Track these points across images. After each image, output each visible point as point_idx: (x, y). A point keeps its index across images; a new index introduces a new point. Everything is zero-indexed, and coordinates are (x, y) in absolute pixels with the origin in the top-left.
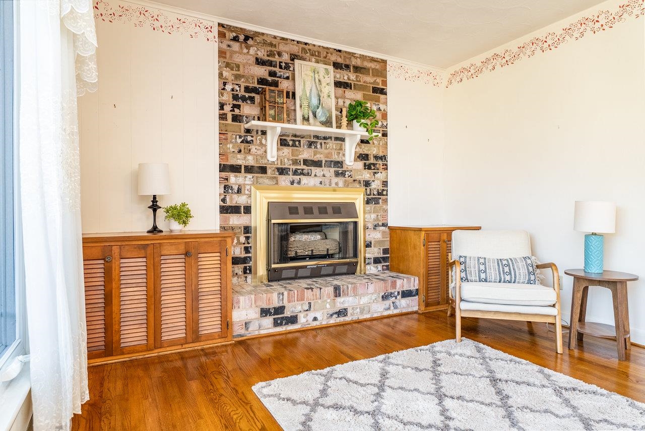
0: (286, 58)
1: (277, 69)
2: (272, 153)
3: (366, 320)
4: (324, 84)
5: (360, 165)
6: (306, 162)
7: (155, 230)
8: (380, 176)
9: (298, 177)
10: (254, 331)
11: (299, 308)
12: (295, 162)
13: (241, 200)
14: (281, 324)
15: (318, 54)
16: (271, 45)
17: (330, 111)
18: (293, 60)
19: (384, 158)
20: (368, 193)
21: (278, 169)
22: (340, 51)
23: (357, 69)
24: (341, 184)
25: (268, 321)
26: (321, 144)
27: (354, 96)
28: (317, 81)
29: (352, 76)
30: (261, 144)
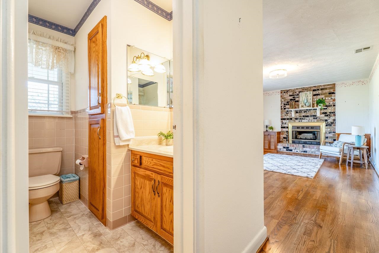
0: (298, 93)
1: (295, 96)
2: (293, 115)
4: (309, 96)
5: (323, 115)
6: (303, 116)
7: (267, 131)
8: (332, 118)
9: (301, 120)
10: (282, 150)
11: (293, 148)
12: (300, 116)
13: (286, 126)
14: (288, 151)
15: (307, 89)
16: (293, 91)
17: (310, 103)
18: (299, 93)
19: (334, 113)
20: (327, 123)
21: (295, 118)
22: (315, 86)
23: (322, 89)
24: (315, 121)
25: (285, 149)
26: (308, 111)
27: (319, 97)
28: (307, 96)
29: (320, 92)
30: (291, 113)
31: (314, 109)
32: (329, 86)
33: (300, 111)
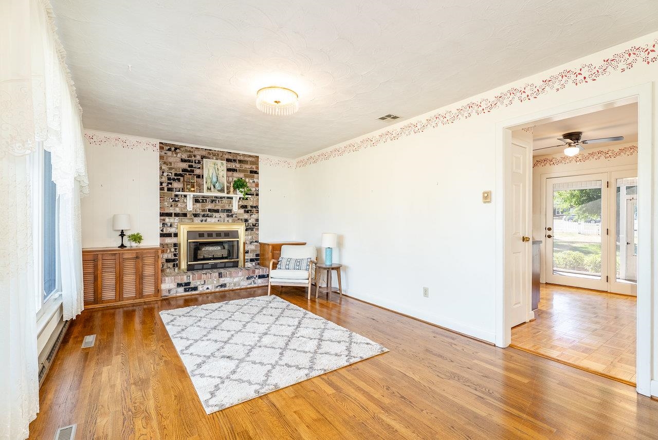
0: (198, 158)
1: (193, 164)
2: (190, 206)
3: (237, 290)
4: (220, 171)
5: (242, 211)
6: (210, 210)
7: (122, 246)
8: (255, 216)
9: (205, 218)
10: (173, 294)
11: (199, 283)
12: (203, 210)
13: (172, 230)
14: (188, 291)
15: (217, 155)
16: (190, 151)
17: (223, 184)
18: (202, 159)
19: (256, 207)
20: (247, 225)
21: (194, 214)
22: (230, 153)
24: (230, 221)
25: (181, 289)
26: (219, 201)
27: (237, 176)
28: (216, 169)
29: (238, 165)
30: (184, 202)
31: (228, 198)
32: (250, 159)
33: (204, 200)
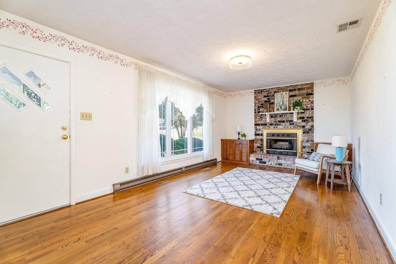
0: (273, 93)
1: (270, 97)
3: (289, 169)
4: (285, 98)
5: (300, 121)
6: (279, 121)
7: (239, 139)
8: (310, 124)
9: (276, 126)
10: (254, 163)
11: (266, 160)
12: (275, 122)
13: (260, 132)
14: (261, 163)
15: (283, 89)
16: (268, 91)
17: (286, 106)
18: (274, 93)
19: (312, 117)
20: (304, 130)
21: (270, 124)
22: (292, 86)
23: (299, 89)
24: (292, 127)
25: (258, 162)
26: (284, 116)
27: (296, 99)
28: (282, 97)
29: (297, 92)
30: (265, 118)
31: (290, 113)
32: (306, 86)
33: (276, 115)
